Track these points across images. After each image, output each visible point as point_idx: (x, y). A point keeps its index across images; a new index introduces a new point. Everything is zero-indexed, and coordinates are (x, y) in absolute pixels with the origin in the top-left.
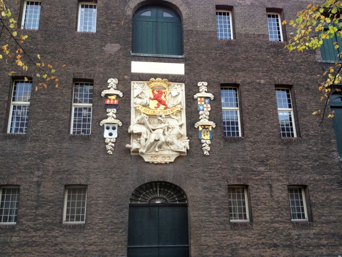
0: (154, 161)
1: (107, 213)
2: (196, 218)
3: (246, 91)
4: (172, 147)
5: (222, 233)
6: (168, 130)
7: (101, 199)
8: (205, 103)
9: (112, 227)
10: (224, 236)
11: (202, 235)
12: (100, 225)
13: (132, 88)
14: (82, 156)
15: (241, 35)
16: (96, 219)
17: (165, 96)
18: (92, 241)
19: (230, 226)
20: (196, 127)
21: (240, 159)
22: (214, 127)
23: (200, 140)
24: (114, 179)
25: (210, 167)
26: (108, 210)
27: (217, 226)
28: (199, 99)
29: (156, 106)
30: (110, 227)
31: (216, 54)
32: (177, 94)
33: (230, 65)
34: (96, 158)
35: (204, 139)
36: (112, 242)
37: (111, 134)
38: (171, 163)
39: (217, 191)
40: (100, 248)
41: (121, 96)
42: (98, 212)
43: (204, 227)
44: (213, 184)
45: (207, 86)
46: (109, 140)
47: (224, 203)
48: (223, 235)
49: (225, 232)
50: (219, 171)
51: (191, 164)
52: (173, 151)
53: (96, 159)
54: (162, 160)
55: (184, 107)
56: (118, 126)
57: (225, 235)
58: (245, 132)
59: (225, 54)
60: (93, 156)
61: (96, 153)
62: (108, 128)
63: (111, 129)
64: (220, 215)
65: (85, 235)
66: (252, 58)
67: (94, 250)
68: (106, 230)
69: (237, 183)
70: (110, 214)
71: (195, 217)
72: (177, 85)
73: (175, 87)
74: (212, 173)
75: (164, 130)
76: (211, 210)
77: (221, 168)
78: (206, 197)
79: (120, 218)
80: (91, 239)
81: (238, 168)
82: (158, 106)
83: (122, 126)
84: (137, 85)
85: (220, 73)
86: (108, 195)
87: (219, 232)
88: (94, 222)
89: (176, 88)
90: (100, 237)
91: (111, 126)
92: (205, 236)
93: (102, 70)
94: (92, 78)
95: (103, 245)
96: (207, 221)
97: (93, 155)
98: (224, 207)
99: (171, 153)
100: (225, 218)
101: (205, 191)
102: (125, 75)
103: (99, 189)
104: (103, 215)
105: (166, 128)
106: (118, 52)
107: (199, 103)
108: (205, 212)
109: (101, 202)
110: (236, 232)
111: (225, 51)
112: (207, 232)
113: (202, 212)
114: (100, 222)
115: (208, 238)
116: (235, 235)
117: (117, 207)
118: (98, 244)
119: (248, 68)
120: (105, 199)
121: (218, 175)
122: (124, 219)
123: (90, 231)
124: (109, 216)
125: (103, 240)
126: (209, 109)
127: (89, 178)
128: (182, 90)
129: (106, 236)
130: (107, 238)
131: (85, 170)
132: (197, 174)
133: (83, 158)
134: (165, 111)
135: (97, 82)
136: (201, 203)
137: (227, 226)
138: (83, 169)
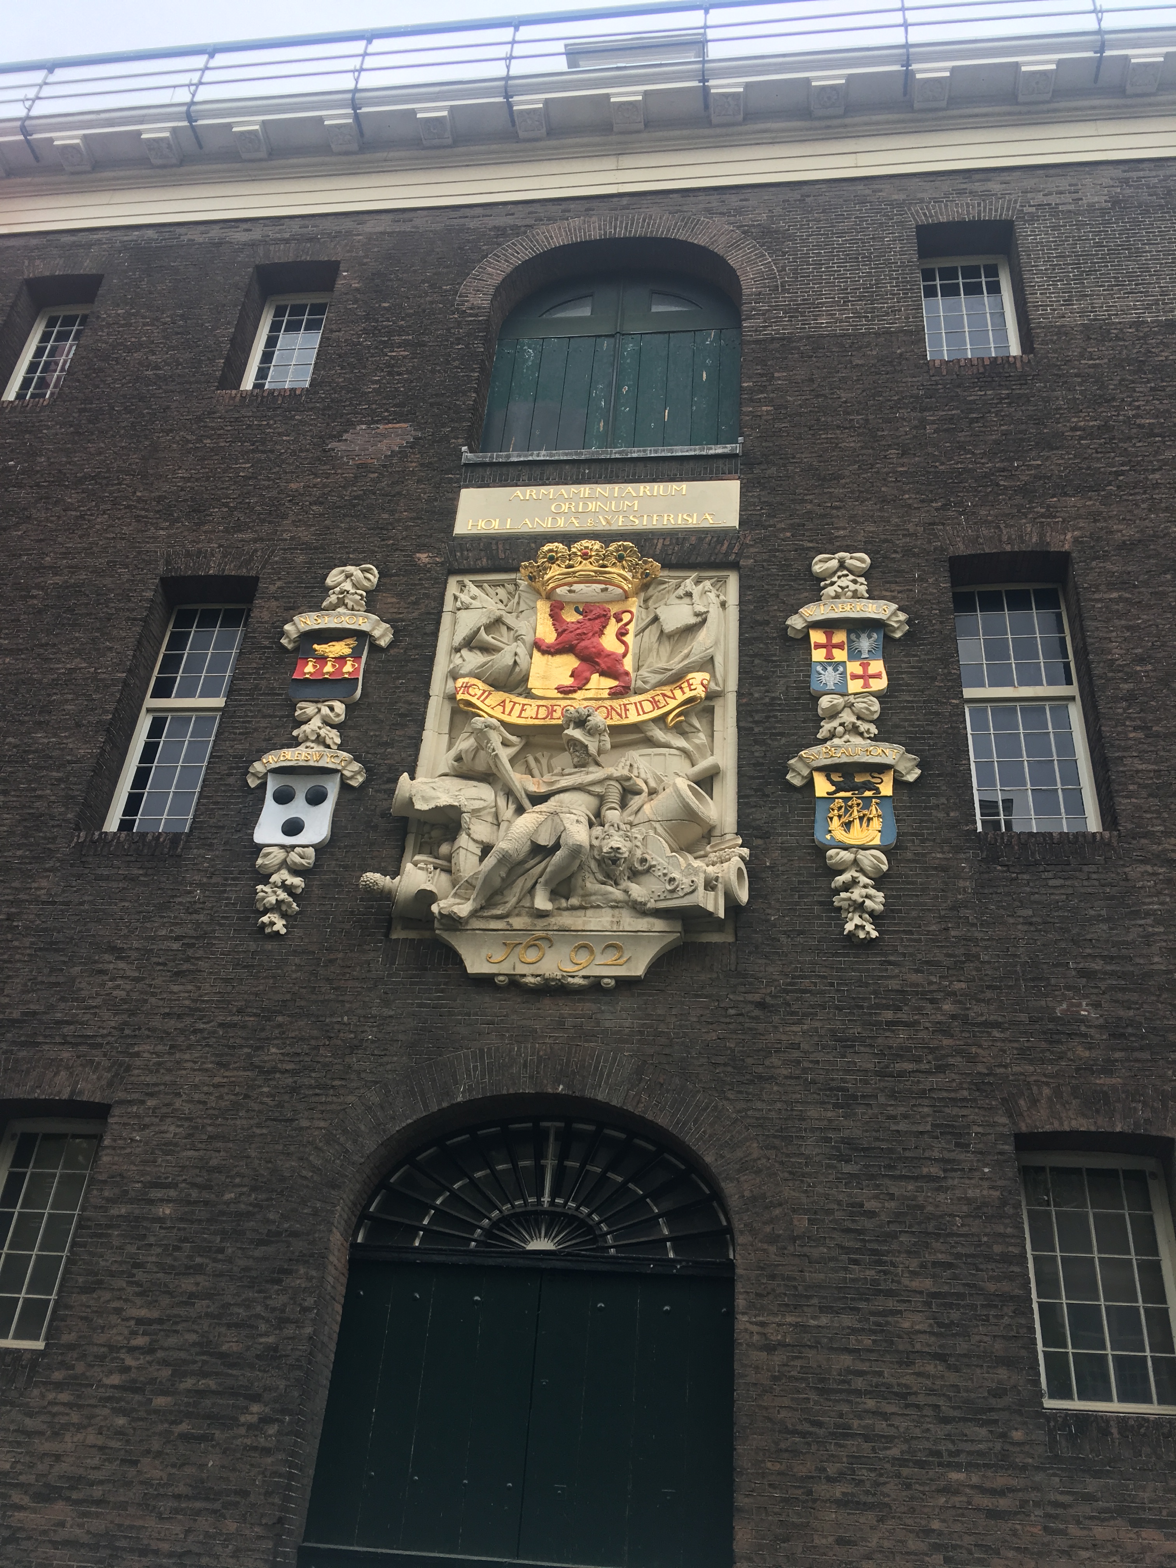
0: (521, 969)
1: (188, 1284)
2: (778, 1358)
3: (1111, 587)
4: (638, 891)
5: (982, 1490)
6: (623, 805)
7: (173, 1193)
8: (854, 654)
9: (203, 1383)
10: (993, 1514)
11: (822, 1489)
12: (129, 1361)
13: (449, 604)
14: (119, 943)
15: (1061, 331)
16: (114, 1319)
17: (621, 634)
18: (64, 1467)
19: (1040, 1435)
20: (797, 782)
21: (1097, 965)
22: (911, 778)
23: (820, 851)
24: (267, 1073)
25: (889, 1015)
26: (199, 1269)
27: (939, 1431)
28: (817, 636)
29: (569, 681)
30: (188, 1383)
31: (923, 423)
32: (693, 620)
33: (1003, 470)
34: (190, 952)
35: (846, 848)
36: (181, 1489)
37: (293, 827)
38: (624, 984)
39: (935, 1170)
40: (98, 1525)
41: (383, 643)
42: (140, 1275)
43: (843, 1433)
44: (903, 1126)
45: (866, 574)
46: (278, 855)
47: (989, 1258)
48: (986, 1502)
49: (1001, 1480)
50: (946, 1042)
51: (757, 997)
52: (639, 909)
53: (188, 960)
54: (570, 968)
55: (732, 684)
56: (345, 787)
57: (1004, 1503)
58: (1123, 804)
59: (973, 421)
60: (176, 946)
61: (198, 924)
62: (284, 797)
63: (300, 801)
64: (962, 1346)
65: (30, 1423)
66: (1141, 426)
67: (63, 1534)
68: (160, 1401)
69: (1083, 1124)
70: (208, 1296)
71: (770, 1348)
72: (698, 582)
73: (681, 592)
74: (902, 1053)
75: (601, 799)
76: (891, 1304)
77: (965, 1020)
78: (856, 1209)
79: (263, 1327)
80: (58, 1458)
81: (1083, 1020)
82: (580, 680)
83: (363, 786)
84: (475, 590)
85: (944, 507)
86: (218, 1169)
87: (955, 1476)
88: (100, 1338)
89: (689, 595)
90: (115, 1444)
91: (301, 788)
92: (843, 1503)
93: (305, 535)
94: (253, 573)
95: (123, 1506)
96: (859, 1383)
97: (177, 939)
98: (991, 1287)
99: (630, 922)
100: (1003, 1373)
101: (847, 1168)
102: (421, 548)
103: (172, 1130)
104: (165, 1301)
105: (614, 793)
106: (402, 454)
107: (818, 655)
108: (847, 1320)
109: (167, 1210)
110: (1092, 1485)
111: (971, 411)
112: (864, 1474)
113: (824, 1320)
114: (140, 1341)
115: (870, 1517)
116: (1085, 1509)
117: (258, 1253)
118: (97, 1492)
119: (1118, 474)
120: (194, 1194)
121: (941, 1069)
122: (289, 1331)
123: (64, 1397)
124: (201, 1306)
125: (131, 1472)
126: (880, 684)
127: (128, 1068)
128: (723, 604)
129: (156, 1445)
130: (159, 1454)
131: (114, 1021)
132: (796, 1054)
133: (118, 952)
134: (615, 703)
135: (272, 588)
136: (816, 1253)
137: (1017, 1435)
138: (106, 1014)
